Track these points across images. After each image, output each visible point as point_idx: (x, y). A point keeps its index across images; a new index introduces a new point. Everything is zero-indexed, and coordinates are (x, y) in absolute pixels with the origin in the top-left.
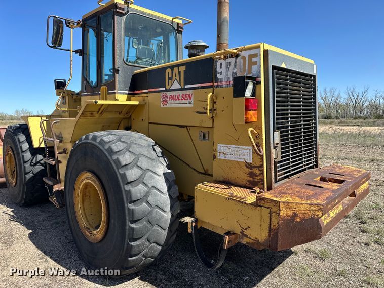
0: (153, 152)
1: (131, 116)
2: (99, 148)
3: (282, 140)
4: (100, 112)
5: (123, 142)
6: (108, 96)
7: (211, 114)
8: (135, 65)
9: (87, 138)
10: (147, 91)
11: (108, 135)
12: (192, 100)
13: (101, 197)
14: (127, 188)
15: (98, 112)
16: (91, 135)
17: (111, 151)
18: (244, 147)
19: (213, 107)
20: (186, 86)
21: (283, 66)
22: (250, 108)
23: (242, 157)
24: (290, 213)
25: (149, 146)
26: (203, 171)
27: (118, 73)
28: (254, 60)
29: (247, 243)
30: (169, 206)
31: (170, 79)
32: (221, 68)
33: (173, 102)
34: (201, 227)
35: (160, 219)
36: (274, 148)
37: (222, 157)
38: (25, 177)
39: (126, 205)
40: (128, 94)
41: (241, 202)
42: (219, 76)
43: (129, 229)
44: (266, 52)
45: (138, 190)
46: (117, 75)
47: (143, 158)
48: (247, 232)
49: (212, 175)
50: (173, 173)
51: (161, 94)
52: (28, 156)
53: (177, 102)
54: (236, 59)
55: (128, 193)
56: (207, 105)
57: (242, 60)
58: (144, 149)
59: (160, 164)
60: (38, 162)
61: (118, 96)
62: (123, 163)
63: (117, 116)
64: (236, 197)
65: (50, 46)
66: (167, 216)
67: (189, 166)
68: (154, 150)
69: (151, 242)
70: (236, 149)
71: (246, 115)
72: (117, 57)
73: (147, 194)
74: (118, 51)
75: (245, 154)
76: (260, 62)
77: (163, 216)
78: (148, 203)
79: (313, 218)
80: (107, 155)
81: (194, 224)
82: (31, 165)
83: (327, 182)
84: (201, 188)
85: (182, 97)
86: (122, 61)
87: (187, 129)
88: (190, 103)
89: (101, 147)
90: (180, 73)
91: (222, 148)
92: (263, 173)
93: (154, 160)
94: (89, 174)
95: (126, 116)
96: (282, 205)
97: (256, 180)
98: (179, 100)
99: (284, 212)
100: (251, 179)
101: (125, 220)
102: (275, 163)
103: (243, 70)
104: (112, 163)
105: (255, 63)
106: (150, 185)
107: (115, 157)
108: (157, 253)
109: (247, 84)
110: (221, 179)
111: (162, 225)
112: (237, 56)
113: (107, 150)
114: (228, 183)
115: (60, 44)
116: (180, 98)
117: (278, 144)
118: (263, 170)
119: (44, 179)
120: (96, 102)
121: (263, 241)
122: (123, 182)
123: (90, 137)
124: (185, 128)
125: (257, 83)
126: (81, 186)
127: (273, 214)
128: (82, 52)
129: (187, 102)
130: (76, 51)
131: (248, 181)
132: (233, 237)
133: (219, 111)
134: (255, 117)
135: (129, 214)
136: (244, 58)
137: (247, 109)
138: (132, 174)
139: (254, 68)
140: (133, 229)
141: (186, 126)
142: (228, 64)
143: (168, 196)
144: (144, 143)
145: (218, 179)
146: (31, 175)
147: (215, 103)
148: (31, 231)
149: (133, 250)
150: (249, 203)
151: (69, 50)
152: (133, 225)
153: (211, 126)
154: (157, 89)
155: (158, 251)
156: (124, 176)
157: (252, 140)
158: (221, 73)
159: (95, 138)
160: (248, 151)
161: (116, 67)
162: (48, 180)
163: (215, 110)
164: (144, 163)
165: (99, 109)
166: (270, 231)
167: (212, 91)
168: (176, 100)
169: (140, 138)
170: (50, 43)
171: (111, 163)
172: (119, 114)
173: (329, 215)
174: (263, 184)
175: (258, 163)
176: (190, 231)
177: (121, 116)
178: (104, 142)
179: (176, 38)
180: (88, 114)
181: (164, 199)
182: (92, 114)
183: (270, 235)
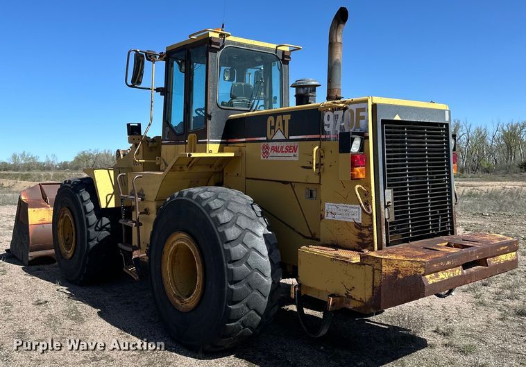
0: (252, 211)
1: (223, 170)
2: (196, 206)
3: (395, 199)
4: (190, 165)
5: (220, 199)
6: (197, 146)
7: (318, 169)
8: (231, 108)
9: (181, 194)
10: (244, 140)
11: (204, 191)
12: (297, 153)
13: (197, 258)
14: (227, 247)
15: (188, 165)
16: (186, 191)
17: (209, 209)
18: (353, 206)
19: (320, 162)
20: (291, 137)
21: (397, 118)
22: (356, 165)
23: (351, 216)
24: (392, 269)
25: (247, 204)
26: (310, 235)
27: (210, 119)
28: (362, 114)
29: (354, 308)
30: (270, 271)
31: (272, 128)
32: (328, 120)
33: (275, 154)
34: (305, 295)
35: (259, 284)
36: (386, 207)
37: (330, 217)
38: (88, 245)
39: (225, 265)
40: (221, 143)
41: (346, 262)
42: (326, 128)
43: (228, 291)
44: (374, 106)
45: (238, 250)
46: (209, 122)
47: (242, 217)
48: (352, 294)
49: (318, 240)
50: (274, 235)
51: (262, 144)
52: (93, 218)
53: (280, 154)
54: (344, 112)
55: (228, 252)
56: (313, 160)
57: (350, 114)
58: (243, 207)
59: (260, 225)
60: (104, 227)
61: (210, 147)
62: (222, 221)
63: (209, 170)
64: (341, 257)
65: (129, 86)
66: (268, 281)
67: (294, 229)
68: (253, 209)
69: (251, 307)
70: (345, 208)
71: (352, 170)
72: (210, 100)
73: (247, 255)
74: (211, 94)
75: (353, 214)
76: (368, 117)
77: (263, 280)
78: (247, 264)
79: (415, 275)
80: (205, 213)
81: (297, 289)
82: (96, 230)
83: (452, 247)
84: (306, 250)
85: (287, 149)
86: (215, 104)
87: (292, 185)
88: (294, 156)
89: (198, 205)
90: (284, 122)
91: (330, 207)
92: (372, 234)
93: (253, 219)
94: (183, 235)
95: (217, 170)
96: (383, 262)
97: (366, 242)
98: (282, 152)
99: (386, 269)
100: (360, 241)
101: (225, 280)
102: (386, 222)
103: (350, 125)
104: (211, 220)
105: (363, 118)
106: (250, 246)
107: (213, 215)
108: (256, 323)
109: (353, 140)
110: (329, 242)
111: (262, 290)
112: (345, 109)
113: (204, 208)
114: (336, 246)
115: (139, 83)
116: (284, 150)
117: (389, 202)
118: (373, 231)
119: (120, 245)
120: (190, 155)
121: (367, 300)
122: (222, 241)
123: (185, 194)
124: (289, 185)
125: (364, 137)
126: (172, 248)
127: (376, 271)
128: (165, 91)
129: (292, 154)
130: (157, 90)
131: (358, 243)
132: (338, 299)
133: (326, 166)
134: (363, 173)
135: (228, 275)
136: (352, 111)
137: (353, 165)
138: (232, 233)
139: (362, 122)
140: (232, 290)
141: (291, 182)
142: (336, 117)
143: (268, 259)
144: (241, 201)
145: (326, 243)
146: (96, 242)
147: (322, 157)
148: (99, 310)
149: (232, 314)
150: (354, 262)
151: (149, 89)
152: (232, 287)
153: (318, 182)
154: (257, 139)
155: (258, 322)
156: (223, 235)
157: (359, 198)
158: (328, 126)
159: (190, 195)
160: (357, 210)
161: (209, 113)
162: (125, 246)
163: (322, 164)
164: (243, 222)
165: (190, 163)
166: (373, 289)
167: (319, 144)
168: (279, 152)
169: (238, 195)
170: (130, 83)
171: (209, 222)
172: (211, 167)
173: (437, 276)
174: (373, 246)
175: (367, 224)
176: (293, 296)
177: (213, 170)
178: (202, 199)
179: (281, 70)
180: (178, 168)
181: (265, 262)
182: (181, 167)
183: (373, 293)
